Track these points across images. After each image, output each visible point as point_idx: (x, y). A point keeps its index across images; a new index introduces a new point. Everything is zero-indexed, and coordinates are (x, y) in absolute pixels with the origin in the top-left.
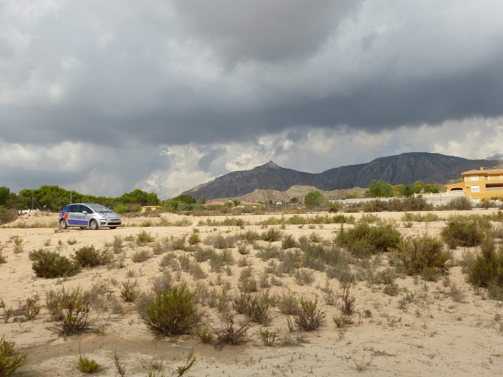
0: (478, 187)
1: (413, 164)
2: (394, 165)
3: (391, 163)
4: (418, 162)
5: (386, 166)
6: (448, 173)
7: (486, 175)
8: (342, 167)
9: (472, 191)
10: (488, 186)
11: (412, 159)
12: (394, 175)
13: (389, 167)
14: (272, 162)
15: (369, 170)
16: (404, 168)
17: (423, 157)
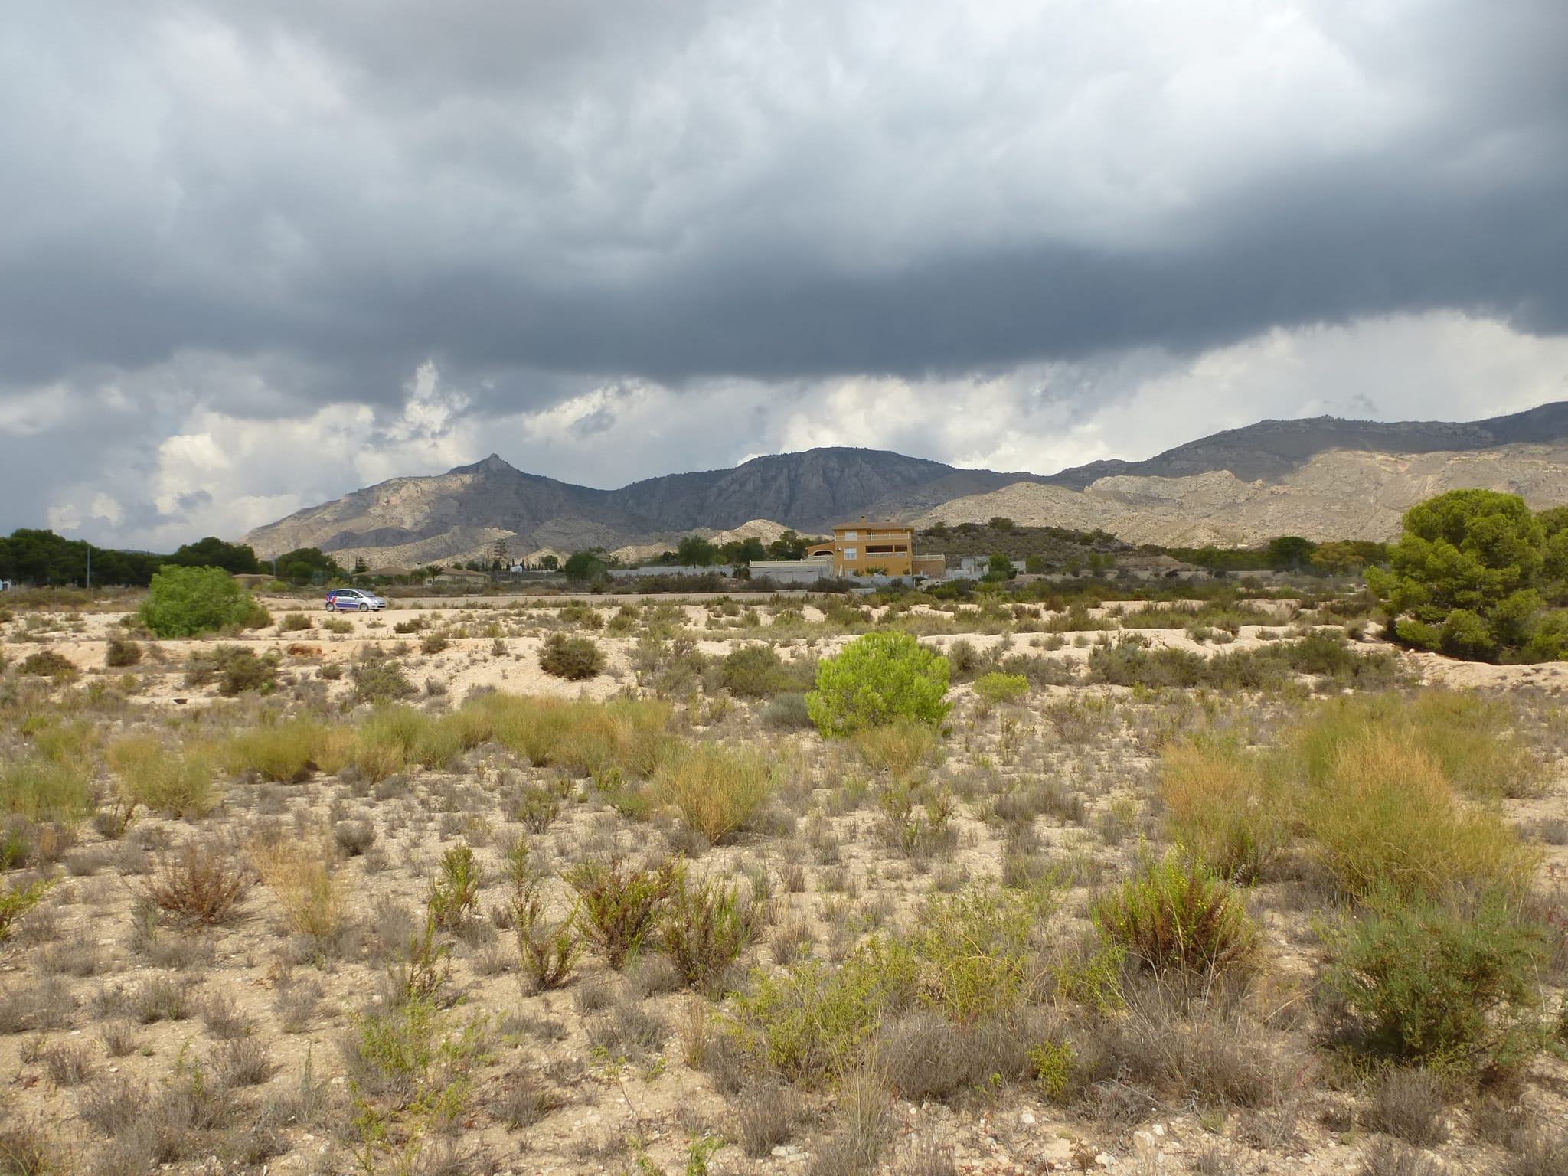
0: (854, 551)
1: (836, 474)
2: (793, 474)
3: (785, 471)
4: (847, 470)
5: (774, 478)
6: (909, 499)
7: (869, 531)
8: (672, 477)
9: (846, 558)
10: (870, 549)
11: (833, 463)
12: (792, 498)
13: (782, 480)
14: (495, 456)
15: (736, 487)
16: (814, 483)
17: (859, 459)
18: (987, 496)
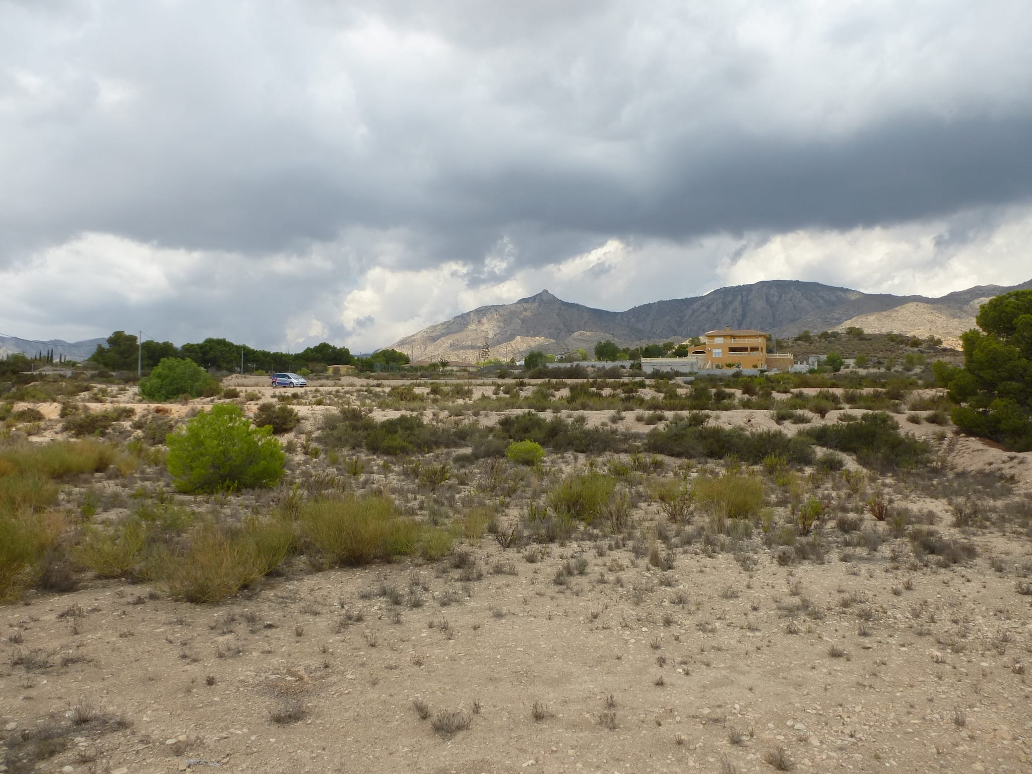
0: (720, 351)
1: (776, 299)
3: (740, 298)
4: (783, 296)
5: (731, 302)
7: (731, 337)
8: (661, 303)
9: (714, 356)
10: (732, 350)
11: (774, 291)
12: (744, 316)
13: (737, 303)
14: (546, 291)
15: (704, 308)
16: (760, 305)
17: (792, 288)
18: (884, 313)
